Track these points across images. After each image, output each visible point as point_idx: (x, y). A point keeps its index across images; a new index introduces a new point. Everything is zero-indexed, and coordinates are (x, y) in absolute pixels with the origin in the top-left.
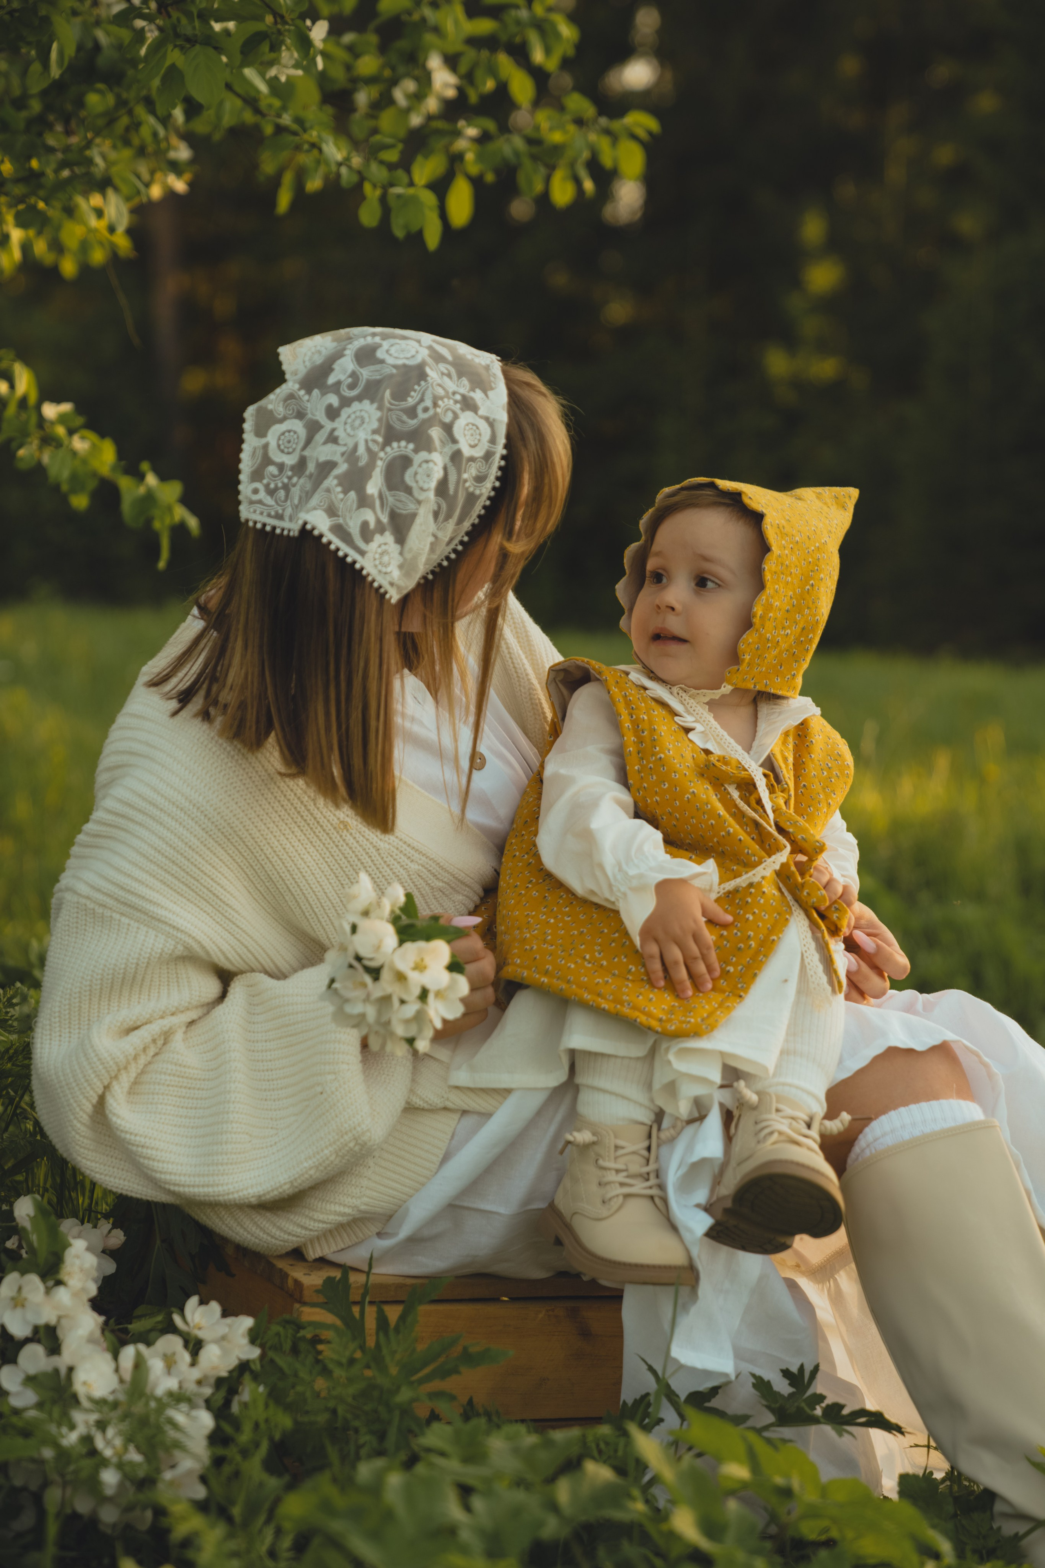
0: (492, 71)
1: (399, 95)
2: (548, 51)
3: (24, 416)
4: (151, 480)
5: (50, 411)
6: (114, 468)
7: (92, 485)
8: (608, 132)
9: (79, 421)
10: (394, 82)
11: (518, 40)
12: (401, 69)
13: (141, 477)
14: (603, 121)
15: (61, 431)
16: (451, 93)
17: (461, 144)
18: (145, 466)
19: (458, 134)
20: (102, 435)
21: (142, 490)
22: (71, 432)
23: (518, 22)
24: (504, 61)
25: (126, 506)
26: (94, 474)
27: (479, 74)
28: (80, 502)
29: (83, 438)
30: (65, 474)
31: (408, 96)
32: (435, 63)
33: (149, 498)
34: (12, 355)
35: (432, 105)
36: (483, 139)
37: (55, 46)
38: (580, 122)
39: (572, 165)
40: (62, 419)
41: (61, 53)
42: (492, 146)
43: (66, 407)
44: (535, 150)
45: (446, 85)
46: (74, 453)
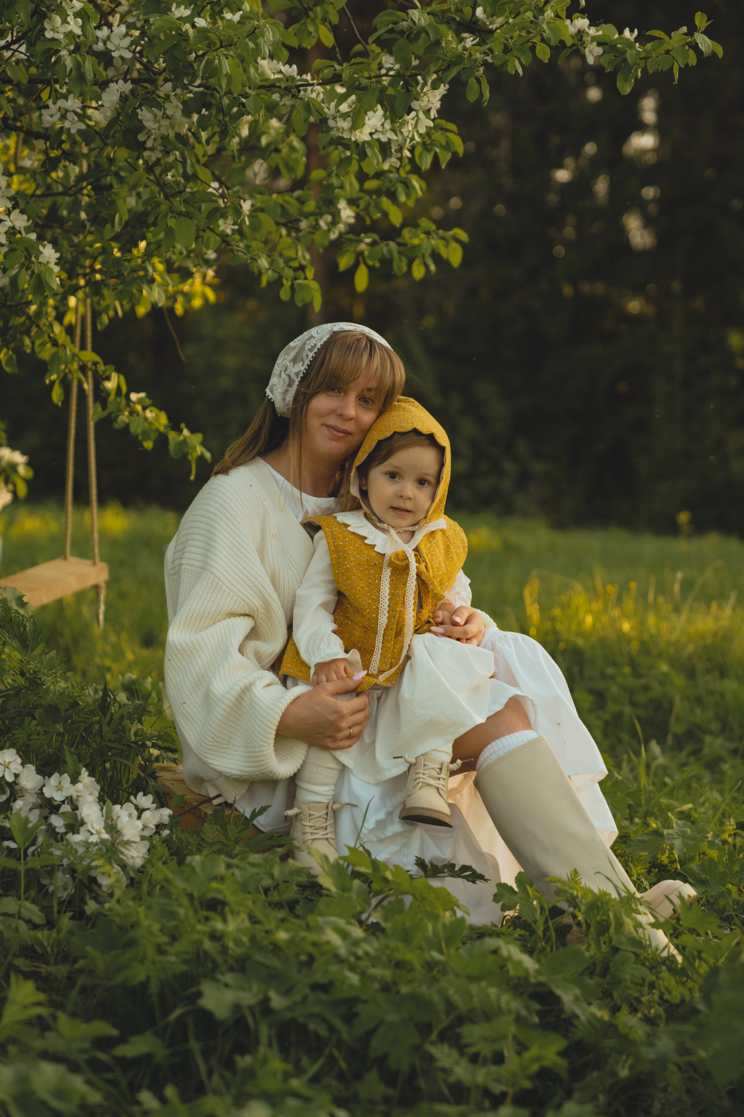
0: (378, 207)
1: (322, 224)
2: (408, 196)
3: (118, 400)
4: (186, 432)
5: (134, 397)
6: (165, 427)
7: (154, 436)
8: (443, 238)
9: (148, 402)
10: (321, 215)
11: (393, 189)
12: (324, 209)
13: (181, 431)
14: (441, 232)
15: (139, 408)
16: (352, 221)
17: (362, 247)
18: (183, 425)
19: (360, 241)
20: (160, 409)
21: (181, 438)
22: (144, 408)
23: (391, 181)
24: (386, 202)
25: (171, 447)
26: (157, 430)
27: (372, 209)
28: (149, 445)
29: (151, 411)
30: (139, 430)
31: (327, 224)
32: (342, 205)
33: (184, 442)
34: (113, 367)
35: (341, 227)
36: (374, 244)
37: (117, 216)
38: (428, 233)
39: (423, 256)
40: (140, 401)
41: (121, 219)
42: (377, 248)
43: (142, 395)
44: (402, 249)
45: (348, 217)
46: (146, 419)
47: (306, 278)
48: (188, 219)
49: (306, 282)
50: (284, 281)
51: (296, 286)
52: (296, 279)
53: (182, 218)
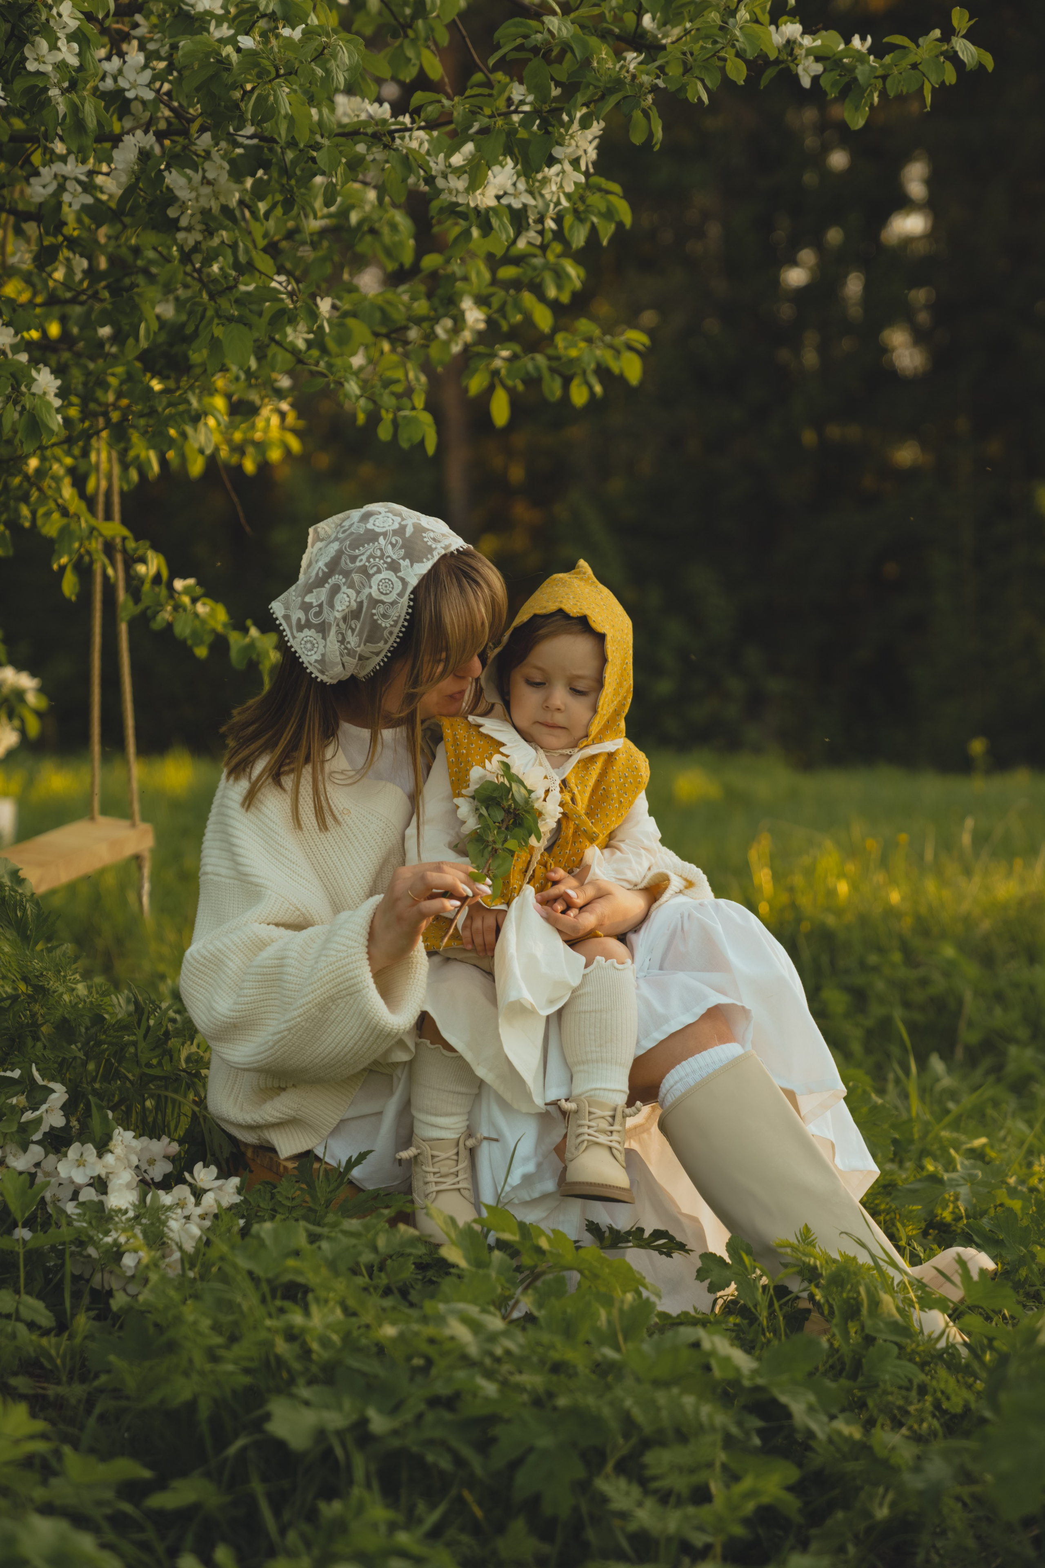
0: (518, 306)
1: (439, 331)
2: (560, 287)
3: (157, 589)
4: (254, 632)
5: (179, 584)
6: (225, 625)
7: (209, 639)
8: (611, 347)
9: (199, 591)
10: (436, 320)
11: (538, 280)
12: (441, 311)
13: (246, 631)
14: (608, 338)
15: (186, 600)
16: (482, 326)
17: (498, 363)
18: (249, 622)
19: (494, 356)
20: (216, 600)
21: (247, 640)
22: (194, 601)
23: (535, 268)
24: (528, 298)
25: (234, 654)
26: (214, 631)
27: (509, 308)
28: (201, 652)
29: (204, 604)
30: (188, 632)
31: (447, 331)
32: (467, 304)
33: (252, 646)
34: (148, 543)
35: (467, 336)
36: (514, 358)
37: (143, 326)
38: (589, 340)
39: (584, 373)
40: (187, 590)
41: (148, 330)
42: (518, 364)
43: (191, 581)
44: (555, 364)
45: (477, 321)
46: (196, 615)
47: (414, 408)
48: (241, 327)
49: (414, 413)
50: (383, 413)
51: (400, 420)
52: (399, 409)
53: (233, 325)
